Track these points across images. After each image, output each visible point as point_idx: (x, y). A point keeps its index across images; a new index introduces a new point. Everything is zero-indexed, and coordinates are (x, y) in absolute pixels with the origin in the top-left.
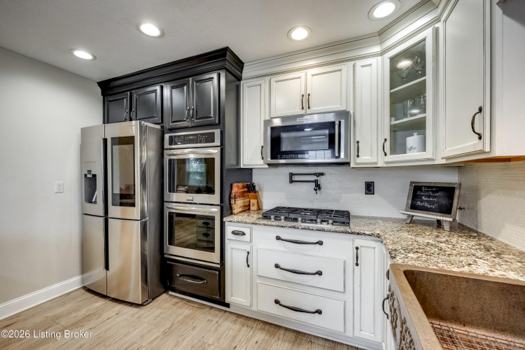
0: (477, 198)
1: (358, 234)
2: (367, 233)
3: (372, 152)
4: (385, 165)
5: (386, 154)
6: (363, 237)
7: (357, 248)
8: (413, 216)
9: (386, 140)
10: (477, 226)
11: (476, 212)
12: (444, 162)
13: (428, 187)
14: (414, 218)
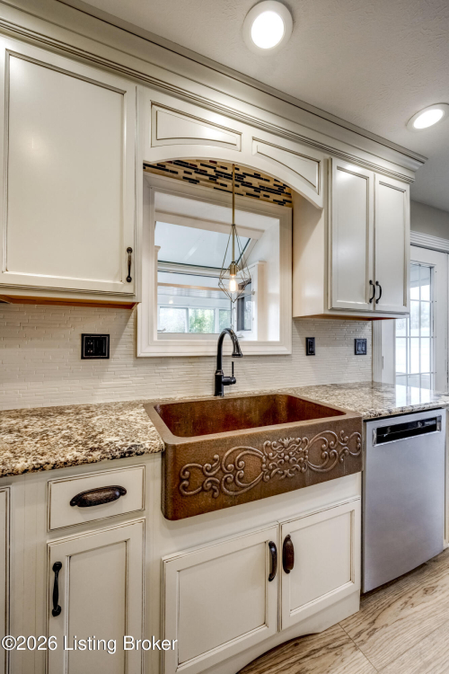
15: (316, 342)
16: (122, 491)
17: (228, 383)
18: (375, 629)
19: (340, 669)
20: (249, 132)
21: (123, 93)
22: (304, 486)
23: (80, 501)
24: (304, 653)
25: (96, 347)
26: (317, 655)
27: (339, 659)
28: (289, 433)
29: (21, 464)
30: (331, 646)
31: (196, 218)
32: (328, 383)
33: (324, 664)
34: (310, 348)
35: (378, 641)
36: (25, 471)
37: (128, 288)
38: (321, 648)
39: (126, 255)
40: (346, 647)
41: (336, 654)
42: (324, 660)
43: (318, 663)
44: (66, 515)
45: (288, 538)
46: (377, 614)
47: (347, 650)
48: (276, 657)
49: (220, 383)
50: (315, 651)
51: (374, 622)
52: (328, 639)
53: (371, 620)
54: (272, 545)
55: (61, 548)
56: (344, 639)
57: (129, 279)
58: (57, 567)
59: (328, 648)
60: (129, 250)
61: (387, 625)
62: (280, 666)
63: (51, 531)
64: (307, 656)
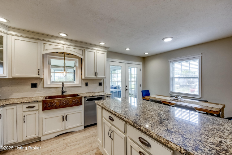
15: (88, 83)
16: (35, 107)
17: (65, 92)
20: (65, 46)
21: (37, 43)
22: (68, 107)
23: (28, 107)
25: (34, 86)
28: (65, 99)
29: (18, 103)
32: (91, 92)
34: (87, 85)
36: (19, 103)
37: (39, 76)
39: (38, 71)
44: (25, 109)
45: (67, 115)
49: (63, 92)
54: (63, 116)
55: (25, 114)
57: (39, 75)
58: (24, 116)
60: (39, 70)
63: (23, 111)
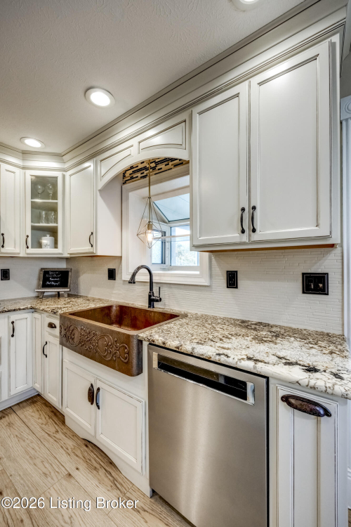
0: (77, 277)
1: (14, 310)
2: (22, 308)
3: (15, 244)
4: (26, 256)
5: (28, 248)
6: (19, 312)
7: (13, 323)
8: (44, 292)
9: (28, 236)
10: (78, 293)
11: (77, 285)
12: (69, 256)
13: (53, 271)
14: (45, 294)
15: (240, 276)
17: (157, 301)
18: (139, 512)
19: (104, 490)
24: (107, 468)
26: (108, 475)
27: (109, 488)
30: (116, 482)
31: (163, 193)
33: (103, 480)
35: (130, 515)
38: (113, 477)
40: (118, 491)
41: (111, 486)
42: (106, 479)
43: (103, 476)
46: (153, 513)
47: (116, 492)
48: (101, 455)
49: (152, 301)
50: (110, 474)
51: (145, 511)
52: (120, 480)
53: (146, 509)
56: (123, 490)
58: (46, 343)
59: (114, 481)
61: (146, 522)
62: (97, 459)
64: (106, 470)
